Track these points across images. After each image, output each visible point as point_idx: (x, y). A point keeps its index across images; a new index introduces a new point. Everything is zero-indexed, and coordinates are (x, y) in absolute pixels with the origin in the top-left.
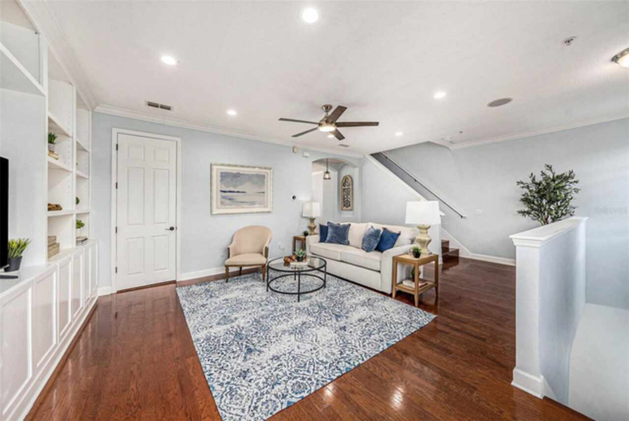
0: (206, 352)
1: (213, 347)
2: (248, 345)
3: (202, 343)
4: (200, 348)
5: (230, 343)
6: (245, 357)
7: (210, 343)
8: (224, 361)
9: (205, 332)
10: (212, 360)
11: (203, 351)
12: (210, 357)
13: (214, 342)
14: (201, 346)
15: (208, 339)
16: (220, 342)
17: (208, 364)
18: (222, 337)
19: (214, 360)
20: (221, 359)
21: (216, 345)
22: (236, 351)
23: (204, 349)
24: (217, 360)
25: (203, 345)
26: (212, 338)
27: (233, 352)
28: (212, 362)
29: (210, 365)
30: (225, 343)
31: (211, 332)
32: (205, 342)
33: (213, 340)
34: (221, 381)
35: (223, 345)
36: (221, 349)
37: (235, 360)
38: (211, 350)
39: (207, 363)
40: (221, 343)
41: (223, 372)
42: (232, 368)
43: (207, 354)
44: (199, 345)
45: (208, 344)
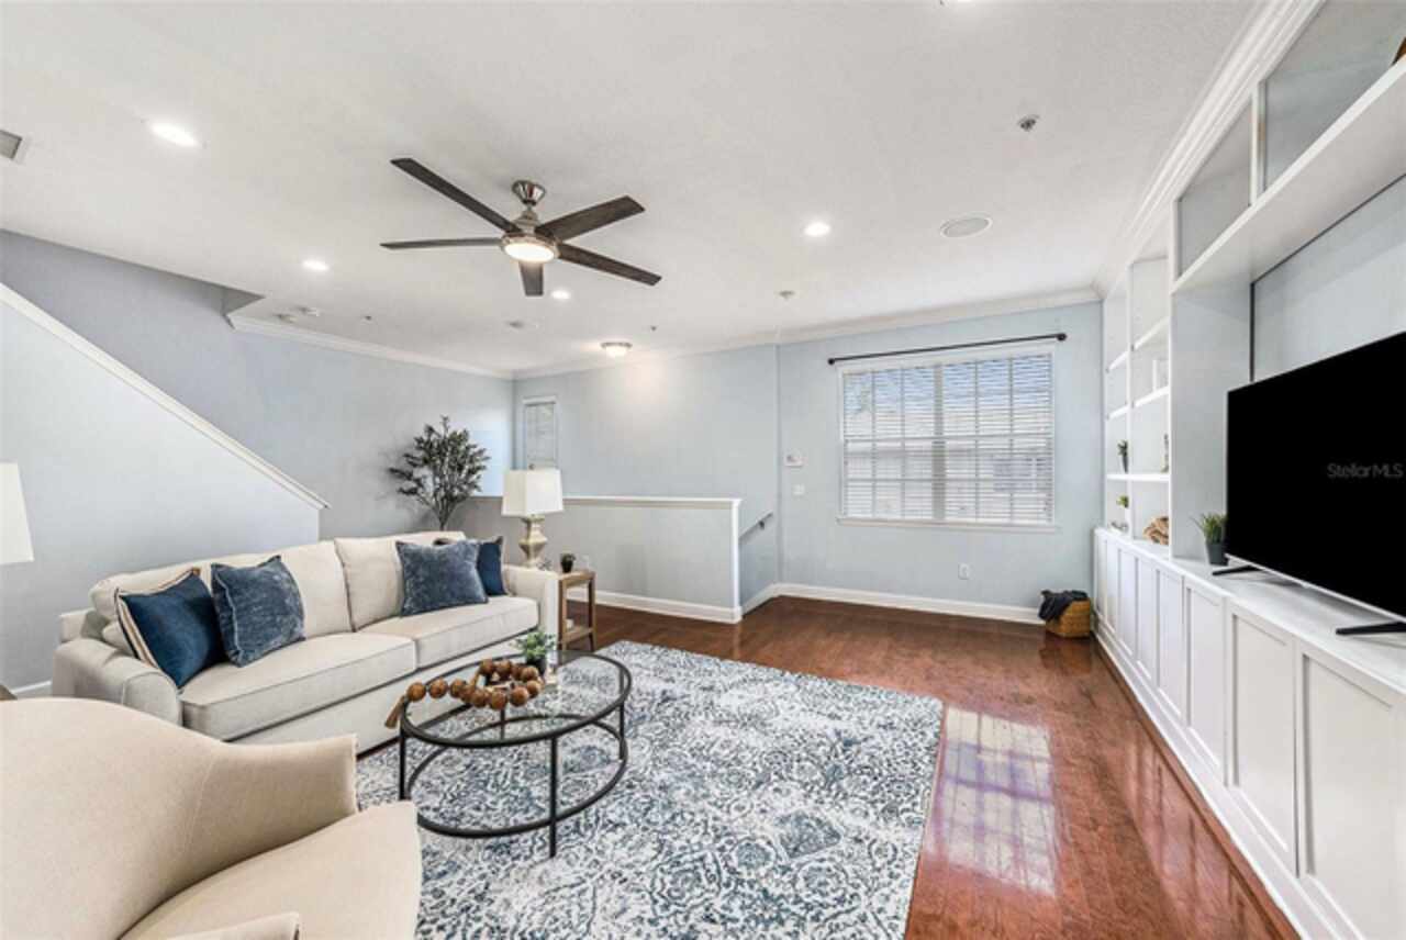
0: (913, 785)
1: (895, 787)
2: (840, 751)
3: (907, 810)
4: (918, 799)
5: (862, 773)
6: (865, 740)
7: (893, 797)
8: (898, 754)
9: (882, 835)
10: (913, 767)
11: (917, 792)
12: (912, 774)
13: (883, 795)
14: (914, 804)
15: (891, 811)
16: (875, 787)
17: (923, 763)
18: (862, 794)
19: (910, 765)
20: (899, 760)
21: (888, 786)
22: (867, 754)
23: (913, 792)
24: (905, 762)
25: (909, 805)
26: (880, 806)
27: (873, 756)
28: (915, 764)
29: (920, 761)
30: (869, 780)
31: (872, 824)
32: (900, 808)
33: (883, 802)
34: (920, 737)
35: (875, 779)
36: (885, 773)
37: (882, 745)
38: (901, 785)
39: (923, 767)
40: (875, 783)
41: (910, 744)
42: (895, 739)
43: (913, 780)
44: (918, 808)
45: (899, 799)
